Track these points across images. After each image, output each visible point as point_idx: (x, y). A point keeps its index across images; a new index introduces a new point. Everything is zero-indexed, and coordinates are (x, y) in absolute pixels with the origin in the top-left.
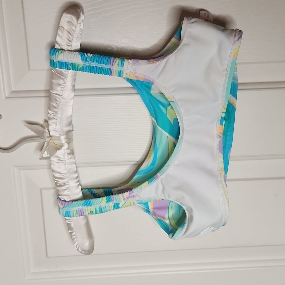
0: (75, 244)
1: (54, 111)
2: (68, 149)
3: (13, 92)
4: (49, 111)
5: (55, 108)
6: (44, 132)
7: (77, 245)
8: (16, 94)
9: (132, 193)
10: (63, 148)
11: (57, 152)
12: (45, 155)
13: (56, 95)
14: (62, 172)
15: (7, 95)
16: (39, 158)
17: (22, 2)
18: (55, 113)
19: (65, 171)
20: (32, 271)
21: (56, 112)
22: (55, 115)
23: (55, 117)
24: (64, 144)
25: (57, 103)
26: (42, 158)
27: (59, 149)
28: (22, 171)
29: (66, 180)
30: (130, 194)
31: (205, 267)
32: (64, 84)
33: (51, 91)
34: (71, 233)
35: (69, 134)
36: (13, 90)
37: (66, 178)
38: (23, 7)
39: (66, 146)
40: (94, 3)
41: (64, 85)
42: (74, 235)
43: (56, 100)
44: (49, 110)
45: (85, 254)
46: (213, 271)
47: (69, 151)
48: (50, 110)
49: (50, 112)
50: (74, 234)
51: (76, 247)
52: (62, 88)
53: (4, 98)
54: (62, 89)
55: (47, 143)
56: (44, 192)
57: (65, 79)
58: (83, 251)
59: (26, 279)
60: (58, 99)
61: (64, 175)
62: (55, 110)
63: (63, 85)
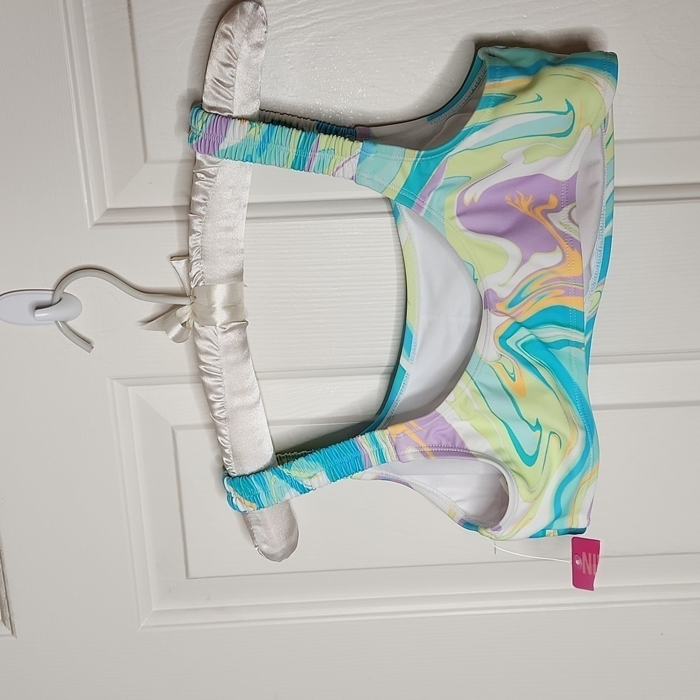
3: (110, 210)
15: (96, 219)
17: (129, 5)
20: (154, 609)
28: (129, 388)
31: (541, 601)
36: (109, 206)
38: (130, 17)
40: (293, 5)
46: (560, 609)
53: (89, 226)
56: (180, 434)
59: (142, 625)
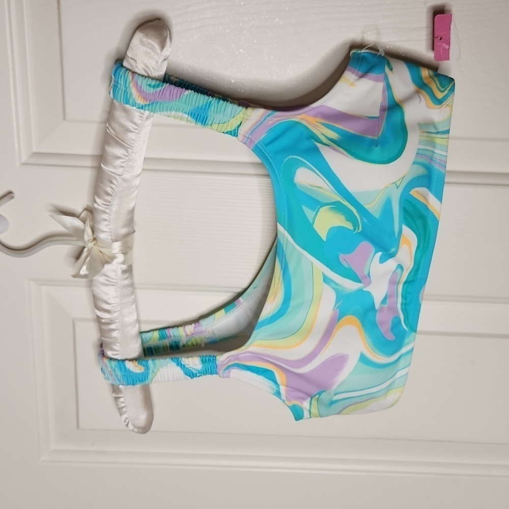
0: (124, 417)
1: (106, 201)
2: (123, 263)
3: (35, 154)
4: (96, 198)
5: (108, 194)
6: (83, 231)
7: (126, 418)
8: (40, 159)
9: (200, 326)
10: (115, 261)
11: (103, 267)
12: (83, 271)
13: (110, 173)
14: (110, 301)
15: (24, 159)
16: (72, 274)
18: (108, 204)
19: (117, 299)
21: (109, 202)
22: (108, 207)
23: (107, 211)
24: (117, 255)
25: (111, 187)
26: (77, 275)
27: (108, 262)
29: (116, 315)
30: (195, 327)
32: (126, 156)
33: (102, 165)
34: (116, 399)
35: (126, 240)
37: (116, 312)
39: (121, 258)
41: (127, 158)
42: (123, 403)
43: (111, 182)
44: (97, 196)
45: (139, 432)
47: (124, 267)
48: (99, 197)
49: (98, 200)
50: (122, 400)
51: (125, 422)
52: (123, 162)
53: (18, 165)
54: (122, 164)
55: (88, 250)
57: (129, 148)
58: (136, 428)
60: (114, 181)
61: (113, 307)
62: (108, 198)
63: (124, 157)
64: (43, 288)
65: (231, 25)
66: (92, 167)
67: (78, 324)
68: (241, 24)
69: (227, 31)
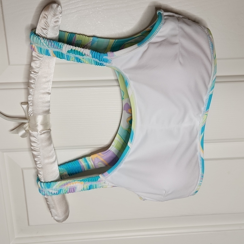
20: (16, 237)
59: (11, 243)
64: (5, 153)
65: (93, 9)
66: (24, 88)
67: (25, 171)
68: (98, 8)
69: (91, 12)
